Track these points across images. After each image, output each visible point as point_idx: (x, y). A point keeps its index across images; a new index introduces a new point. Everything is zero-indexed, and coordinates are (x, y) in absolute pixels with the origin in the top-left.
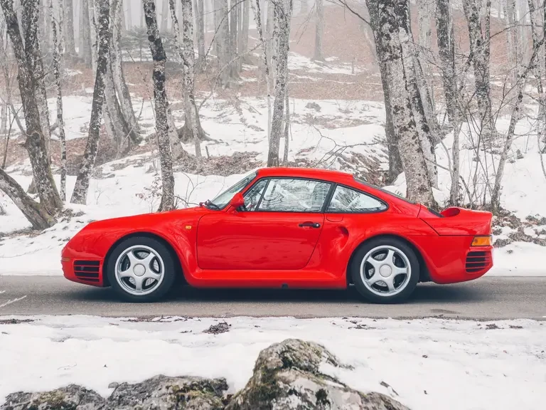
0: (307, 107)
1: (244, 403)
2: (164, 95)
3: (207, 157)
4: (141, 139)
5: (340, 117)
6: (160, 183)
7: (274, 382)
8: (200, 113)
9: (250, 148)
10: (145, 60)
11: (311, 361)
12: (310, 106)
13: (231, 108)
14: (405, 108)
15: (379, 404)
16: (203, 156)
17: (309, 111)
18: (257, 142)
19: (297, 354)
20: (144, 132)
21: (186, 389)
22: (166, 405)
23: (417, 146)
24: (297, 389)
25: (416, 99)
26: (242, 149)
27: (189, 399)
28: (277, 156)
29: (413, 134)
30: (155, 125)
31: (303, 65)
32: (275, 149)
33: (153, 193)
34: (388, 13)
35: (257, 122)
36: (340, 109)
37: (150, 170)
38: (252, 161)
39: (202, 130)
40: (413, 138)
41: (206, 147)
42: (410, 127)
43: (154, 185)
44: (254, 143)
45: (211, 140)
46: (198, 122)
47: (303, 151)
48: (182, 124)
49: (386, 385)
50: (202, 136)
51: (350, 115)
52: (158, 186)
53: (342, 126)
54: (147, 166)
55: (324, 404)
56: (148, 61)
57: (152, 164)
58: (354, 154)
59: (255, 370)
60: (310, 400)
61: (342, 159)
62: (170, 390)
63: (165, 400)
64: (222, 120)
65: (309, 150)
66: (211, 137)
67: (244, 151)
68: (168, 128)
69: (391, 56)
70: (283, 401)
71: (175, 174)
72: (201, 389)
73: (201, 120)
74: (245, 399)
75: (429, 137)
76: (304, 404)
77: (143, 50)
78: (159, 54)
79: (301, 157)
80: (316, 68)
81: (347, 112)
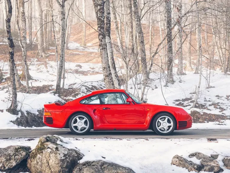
0: (76, 66)
1: (35, 152)
2: (13, 61)
3: (31, 87)
4: (3, 79)
5: (90, 71)
6: (11, 96)
7: (44, 145)
8: (29, 68)
9: (50, 83)
10: (5, 44)
11: (55, 141)
12: (77, 66)
13: (43, 66)
14: (108, 68)
15: (73, 151)
16: (29, 86)
17: (76, 68)
18: (53, 81)
19: (51, 138)
20: (4, 76)
21: (19, 148)
22: (13, 153)
23: (112, 83)
24: (50, 147)
25: (113, 65)
26: (46, 83)
27: (19, 151)
28: (60, 86)
29: (111, 78)
30: (9, 73)
31: (77, 47)
32: (59, 83)
33: (8, 100)
34: (101, 31)
35: (54, 72)
36: (90, 67)
37: (7, 92)
38: (50, 88)
39: (29, 75)
40: (110, 80)
41: (31, 83)
42: (109, 75)
43: (9, 97)
44: (52, 81)
45: (34, 79)
46: (28, 72)
47: (71, 84)
48: (21, 72)
49: (77, 148)
50: (30, 78)
51: (94, 70)
52: (10, 97)
53: (91, 75)
54: (6, 90)
55: (57, 150)
56: (6, 44)
57: (8, 89)
58: (92, 86)
59: (39, 143)
60: (54, 150)
61: (87, 88)
62: (14, 149)
63: (12, 152)
64: (39, 71)
65: (74, 84)
66: (33, 78)
67: (47, 85)
68: (15, 74)
69: (102, 48)
70: (46, 150)
71: (17, 93)
72: (23, 149)
73: (29, 71)
74: (35, 150)
75: (118, 79)
76: (52, 151)
77: (4, 39)
78: (11, 45)
79: (70, 87)
80: (82, 49)
81: (93, 69)
